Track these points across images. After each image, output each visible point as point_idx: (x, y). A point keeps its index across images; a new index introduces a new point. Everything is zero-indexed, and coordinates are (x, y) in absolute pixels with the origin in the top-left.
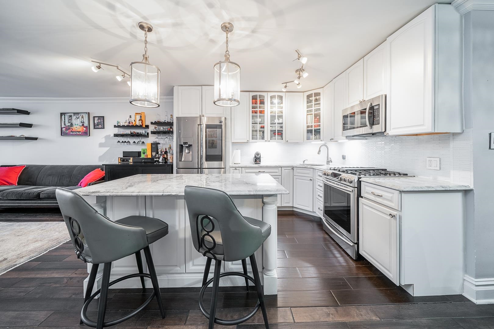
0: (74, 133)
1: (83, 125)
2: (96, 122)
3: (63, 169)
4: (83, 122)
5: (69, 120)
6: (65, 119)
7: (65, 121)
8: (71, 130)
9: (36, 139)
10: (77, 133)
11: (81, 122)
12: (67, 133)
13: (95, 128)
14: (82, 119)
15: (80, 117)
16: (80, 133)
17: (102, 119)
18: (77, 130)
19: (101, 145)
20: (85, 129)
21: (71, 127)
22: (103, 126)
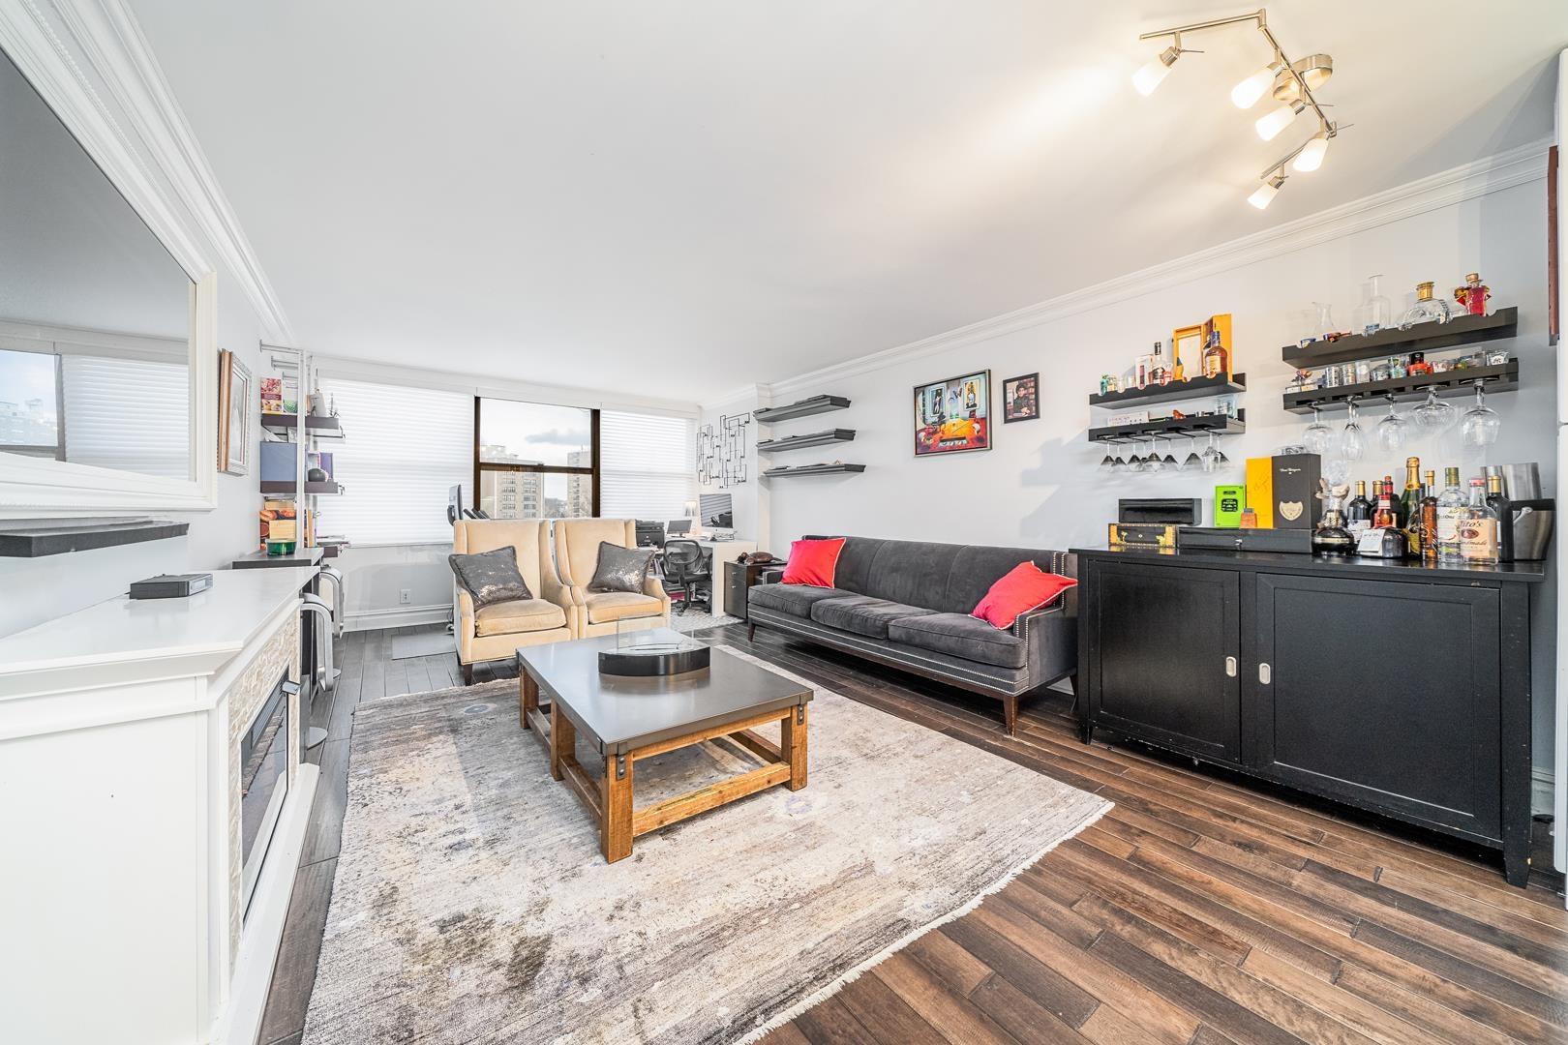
0: (948, 443)
1: (972, 415)
2: (1010, 398)
3: (925, 554)
4: (972, 406)
5: (935, 405)
6: (924, 405)
7: (924, 411)
8: (940, 434)
9: (861, 469)
10: (956, 442)
11: (967, 404)
12: (928, 447)
13: (1007, 421)
14: (971, 395)
15: (965, 392)
16: (965, 442)
17: (1032, 384)
18: (957, 433)
19: (1029, 479)
20: (977, 427)
21: (940, 425)
22: (1034, 408)
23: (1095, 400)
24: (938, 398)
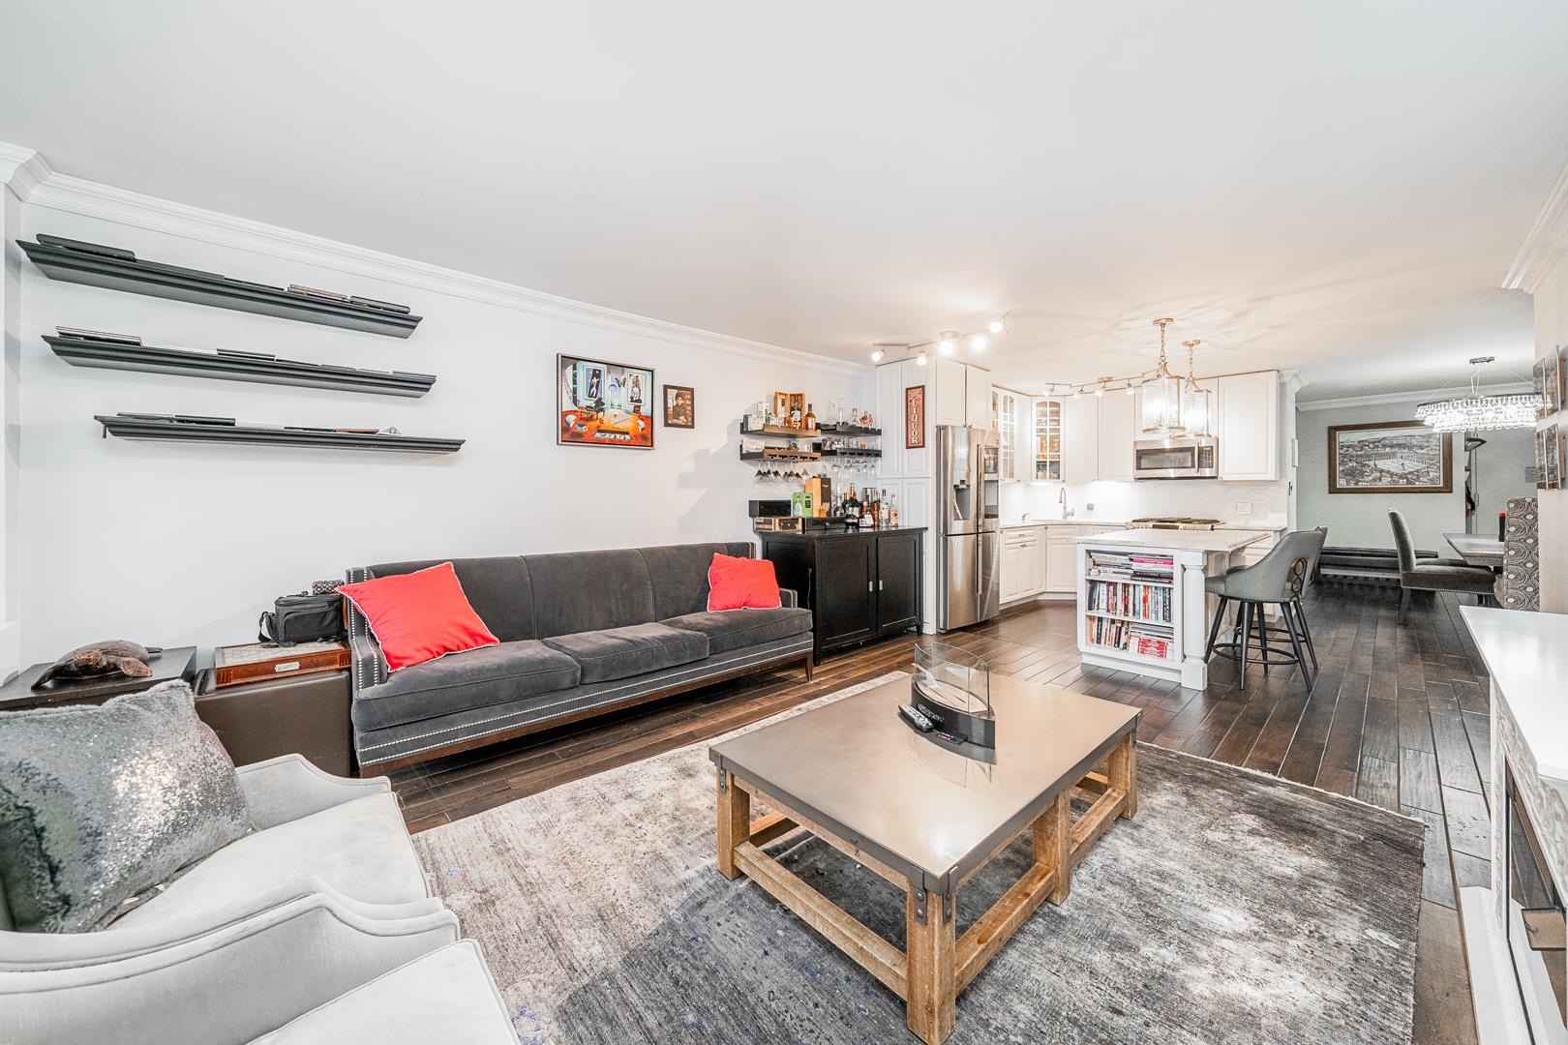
0: (607, 435)
1: (637, 410)
2: (670, 404)
4: (636, 401)
5: (592, 386)
7: (574, 389)
8: (598, 423)
10: (618, 436)
11: (632, 398)
12: (580, 435)
13: (667, 424)
14: (636, 390)
15: (630, 383)
16: (628, 437)
17: (689, 397)
18: (616, 426)
19: (685, 481)
20: (642, 424)
21: (598, 412)
22: (690, 419)
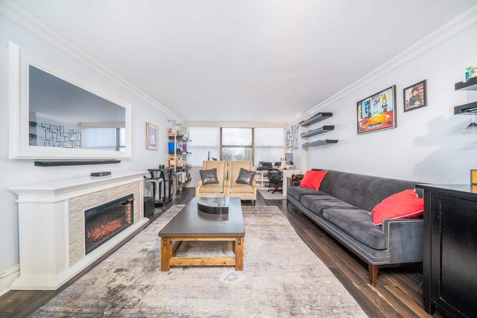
0: (373, 126)
1: (385, 110)
2: (408, 98)
3: (357, 180)
4: (385, 106)
5: (367, 108)
6: (361, 110)
7: (361, 113)
8: (369, 123)
9: (336, 142)
10: (377, 126)
11: (383, 106)
12: (363, 129)
13: (405, 111)
14: (385, 101)
15: (381, 99)
16: (381, 125)
17: (422, 87)
18: (377, 121)
19: (419, 142)
20: (388, 116)
21: (369, 118)
22: (423, 101)
23: (459, 86)
24: (368, 105)
